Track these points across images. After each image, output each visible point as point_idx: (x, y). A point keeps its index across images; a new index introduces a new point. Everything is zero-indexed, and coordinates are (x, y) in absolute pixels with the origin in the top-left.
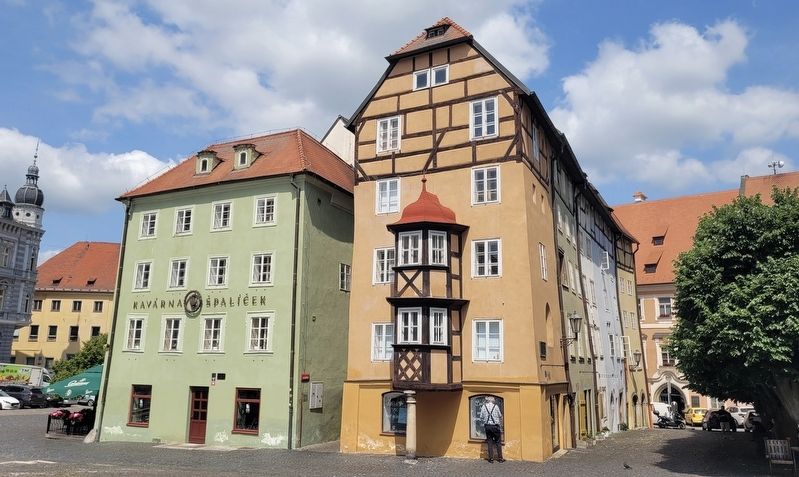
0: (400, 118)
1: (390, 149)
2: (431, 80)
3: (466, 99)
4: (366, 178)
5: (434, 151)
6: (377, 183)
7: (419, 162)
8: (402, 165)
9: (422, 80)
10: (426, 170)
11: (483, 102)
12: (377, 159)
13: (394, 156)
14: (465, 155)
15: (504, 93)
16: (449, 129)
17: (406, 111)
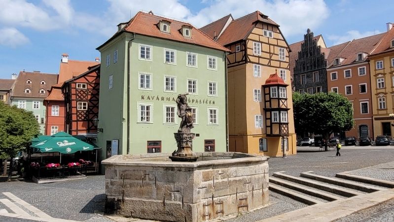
0: (260, 44)
1: (257, 54)
2: (268, 35)
3: (277, 46)
4: (250, 62)
5: (270, 60)
6: (254, 65)
7: (266, 62)
8: (262, 61)
9: (265, 33)
10: (268, 65)
11: (282, 49)
12: (253, 56)
13: (259, 57)
14: (277, 64)
15: (287, 48)
16: (274, 54)
17: (262, 42)
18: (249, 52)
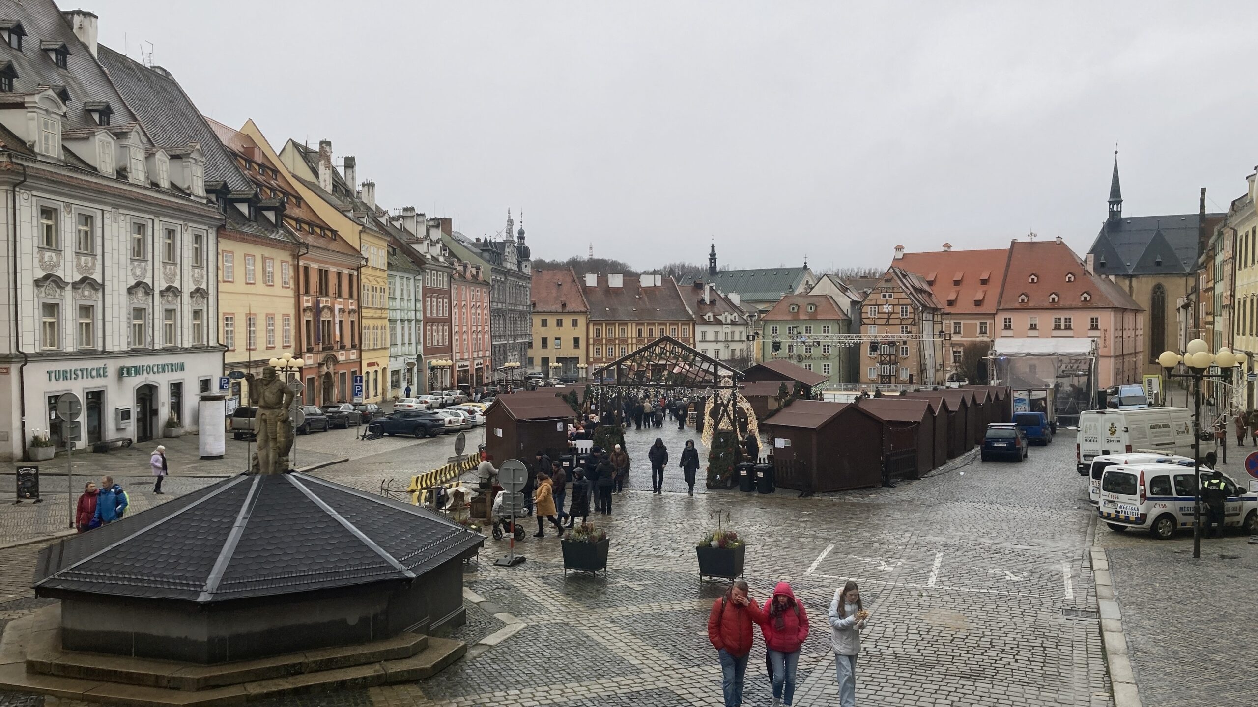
1: (873, 316)
2: (887, 297)
3: (899, 305)
4: (865, 324)
5: (888, 319)
6: (869, 326)
7: (884, 321)
8: (878, 322)
9: (884, 296)
10: (885, 324)
11: (904, 307)
12: (869, 318)
13: (875, 318)
14: (898, 321)
15: (911, 305)
16: (894, 313)
17: (878, 305)
18: (863, 316)
